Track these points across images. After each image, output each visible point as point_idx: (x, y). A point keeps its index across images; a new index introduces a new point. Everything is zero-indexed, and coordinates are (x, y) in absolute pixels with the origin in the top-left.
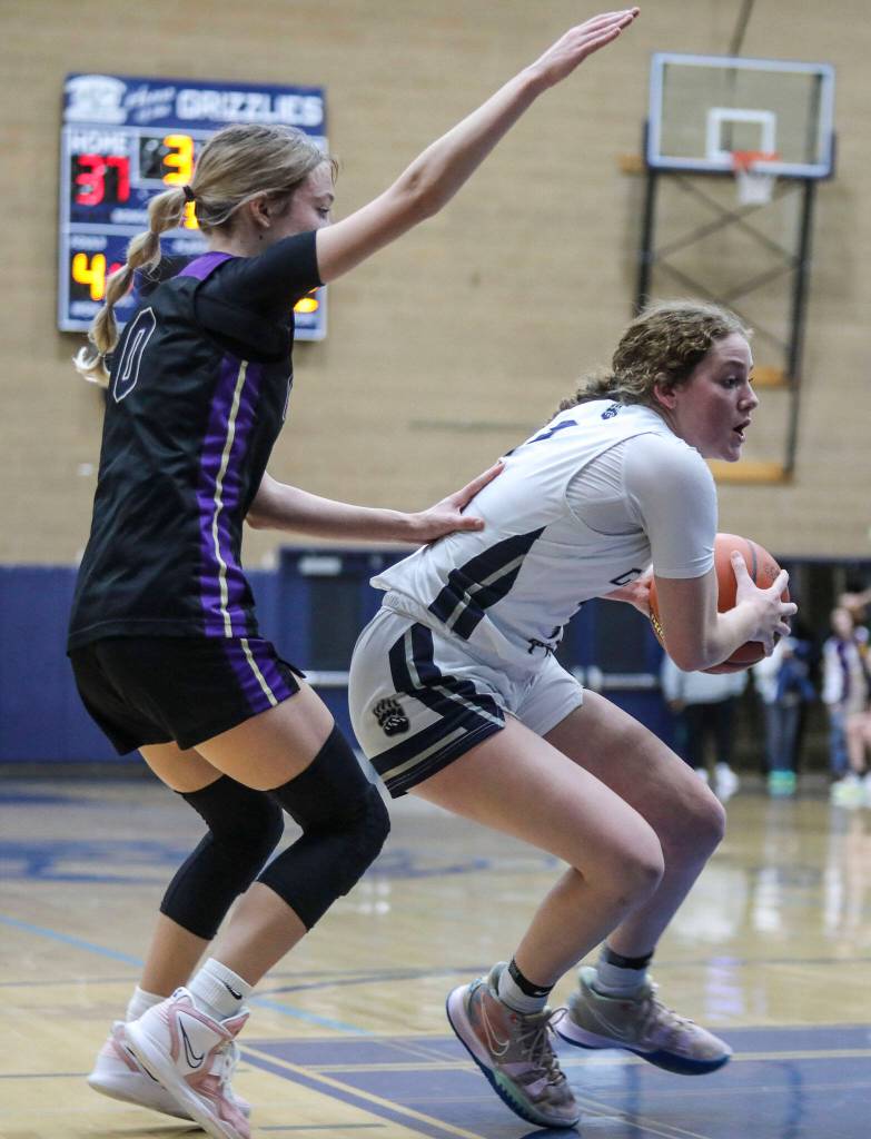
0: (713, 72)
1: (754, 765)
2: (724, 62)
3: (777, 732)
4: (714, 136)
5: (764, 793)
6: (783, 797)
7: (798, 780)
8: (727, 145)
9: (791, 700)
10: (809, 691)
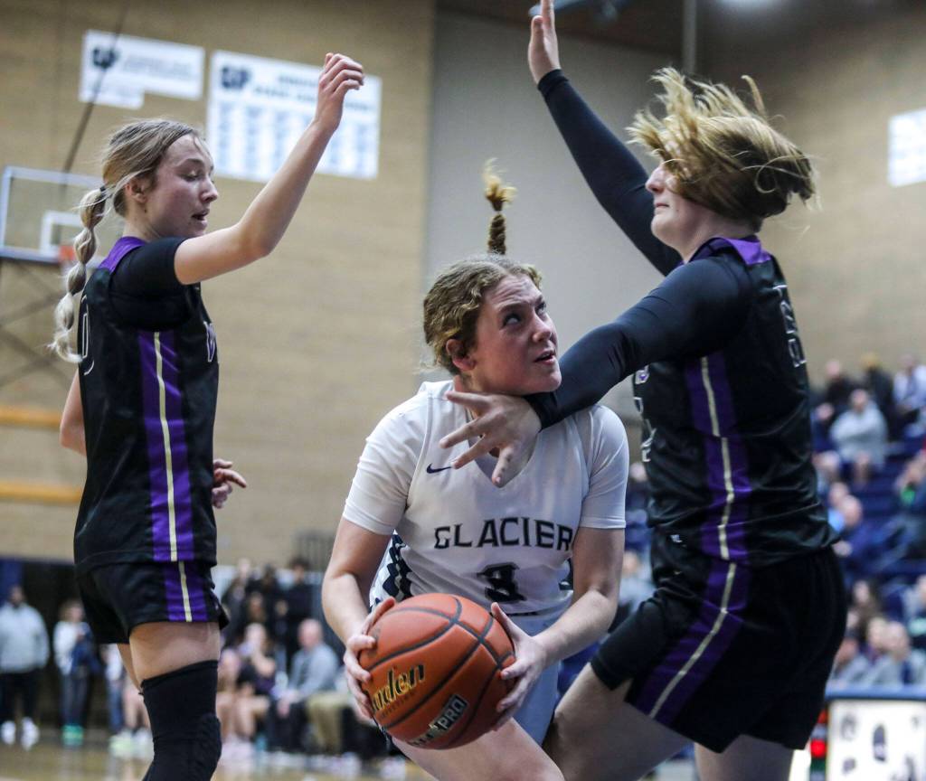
0: (49, 187)
1: (52, 721)
2: (56, 177)
3: (70, 696)
4: (46, 235)
5: (59, 743)
6: (73, 748)
7: (86, 735)
8: (56, 240)
9: (82, 673)
10: (95, 665)
